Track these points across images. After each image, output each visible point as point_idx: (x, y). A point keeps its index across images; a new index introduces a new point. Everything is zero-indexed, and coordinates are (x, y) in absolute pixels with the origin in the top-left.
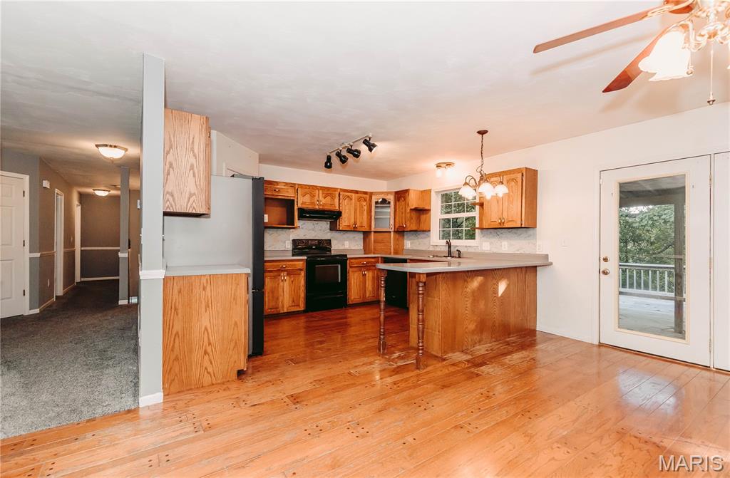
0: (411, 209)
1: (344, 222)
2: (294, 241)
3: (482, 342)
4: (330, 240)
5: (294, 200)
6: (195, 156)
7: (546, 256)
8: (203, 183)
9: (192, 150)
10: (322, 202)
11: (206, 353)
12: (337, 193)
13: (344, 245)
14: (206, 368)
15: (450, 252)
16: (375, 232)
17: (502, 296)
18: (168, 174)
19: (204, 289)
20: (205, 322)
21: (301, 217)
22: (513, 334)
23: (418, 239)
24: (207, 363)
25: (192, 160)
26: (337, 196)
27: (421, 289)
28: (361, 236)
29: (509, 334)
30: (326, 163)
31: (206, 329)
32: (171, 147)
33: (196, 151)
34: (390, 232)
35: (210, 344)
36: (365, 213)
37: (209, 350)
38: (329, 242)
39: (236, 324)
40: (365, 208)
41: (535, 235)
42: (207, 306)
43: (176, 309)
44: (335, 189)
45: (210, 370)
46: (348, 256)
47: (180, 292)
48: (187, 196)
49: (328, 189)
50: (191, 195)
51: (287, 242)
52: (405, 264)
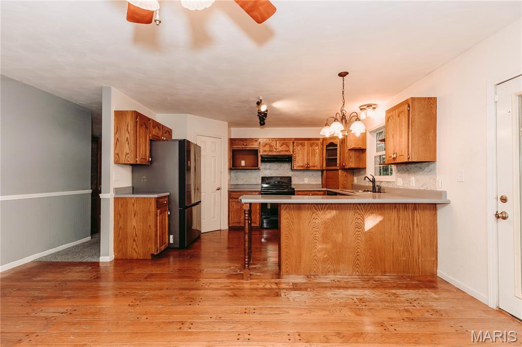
0: (349, 150)
1: (299, 162)
2: (262, 177)
4: (291, 177)
5: (258, 150)
6: (128, 132)
8: (133, 148)
9: (128, 130)
10: (279, 150)
11: (134, 240)
12: (291, 142)
13: (304, 180)
14: (135, 249)
15: (374, 187)
16: (327, 170)
17: (370, 231)
18: (116, 144)
19: (133, 205)
20: (134, 224)
21: (263, 161)
23: (360, 175)
24: (135, 246)
25: (127, 135)
26: (292, 143)
28: (320, 173)
31: (134, 227)
32: (117, 130)
33: (129, 130)
34: (338, 170)
35: (136, 236)
36: (317, 155)
37: (136, 239)
38: (290, 178)
39: (150, 226)
40: (317, 151)
42: (135, 215)
43: (120, 214)
44: (290, 139)
45: (137, 250)
46: (295, 190)
47: (122, 205)
48: (125, 154)
49: (284, 139)
50: (127, 154)
51: (258, 179)
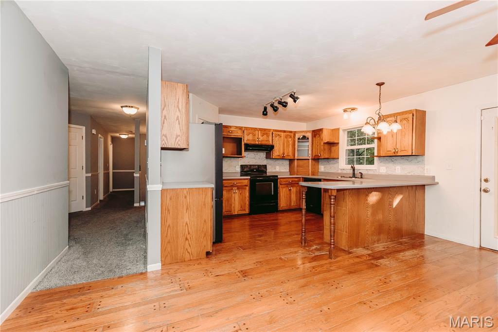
0: (324, 143)
1: (276, 153)
2: (241, 166)
3: (380, 242)
4: (266, 165)
5: (241, 138)
6: (179, 110)
7: (433, 178)
8: (184, 128)
9: (178, 106)
10: (261, 139)
11: (187, 239)
12: (271, 133)
13: (275, 169)
14: (187, 249)
15: (354, 174)
16: (297, 159)
17: (395, 208)
18: (164, 123)
19: (186, 197)
20: (186, 219)
21: (246, 150)
22: (405, 236)
23: (329, 164)
24: (187, 246)
25: (178, 113)
26: (271, 134)
27: (332, 200)
28: (288, 162)
29: (402, 236)
30: (263, 112)
31: (187, 224)
32: (165, 106)
33: (180, 108)
34: (309, 159)
35: (189, 233)
36: (291, 146)
37: (188, 237)
39: (205, 221)
40: (291, 142)
41: (423, 160)
42: (187, 209)
43: (168, 210)
44: (270, 130)
45: (189, 250)
46: (279, 177)
47: (171, 199)
48: (175, 137)
49: (265, 130)
50: (177, 136)
51: (237, 167)
52: (320, 182)
